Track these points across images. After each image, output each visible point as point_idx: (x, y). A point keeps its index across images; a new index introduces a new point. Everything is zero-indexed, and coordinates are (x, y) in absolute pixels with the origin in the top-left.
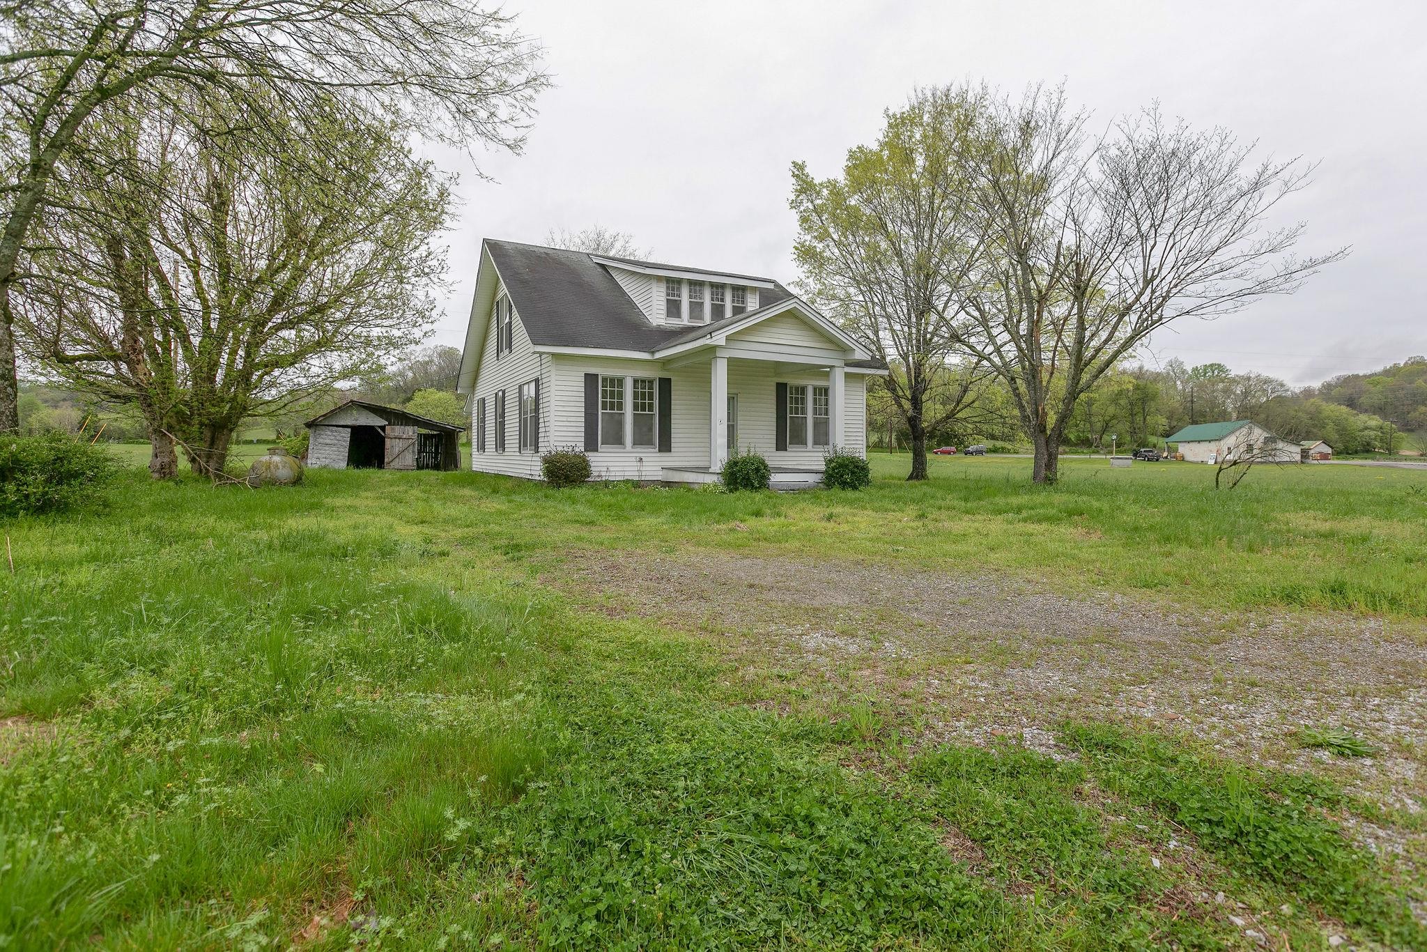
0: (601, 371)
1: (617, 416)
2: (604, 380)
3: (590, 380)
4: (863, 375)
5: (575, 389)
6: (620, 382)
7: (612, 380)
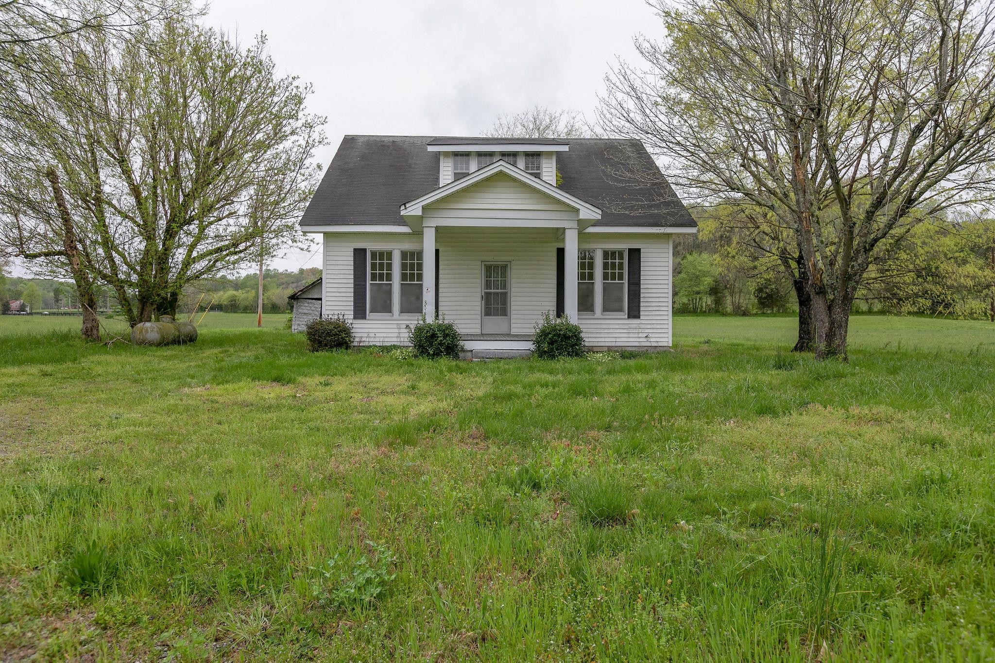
0: (371, 246)
1: (384, 287)
2: (374, 255)
3: (359, 254)
4: (669, 235)
5: (345, 263)
6: (390, 255)
7: (381, 254)
